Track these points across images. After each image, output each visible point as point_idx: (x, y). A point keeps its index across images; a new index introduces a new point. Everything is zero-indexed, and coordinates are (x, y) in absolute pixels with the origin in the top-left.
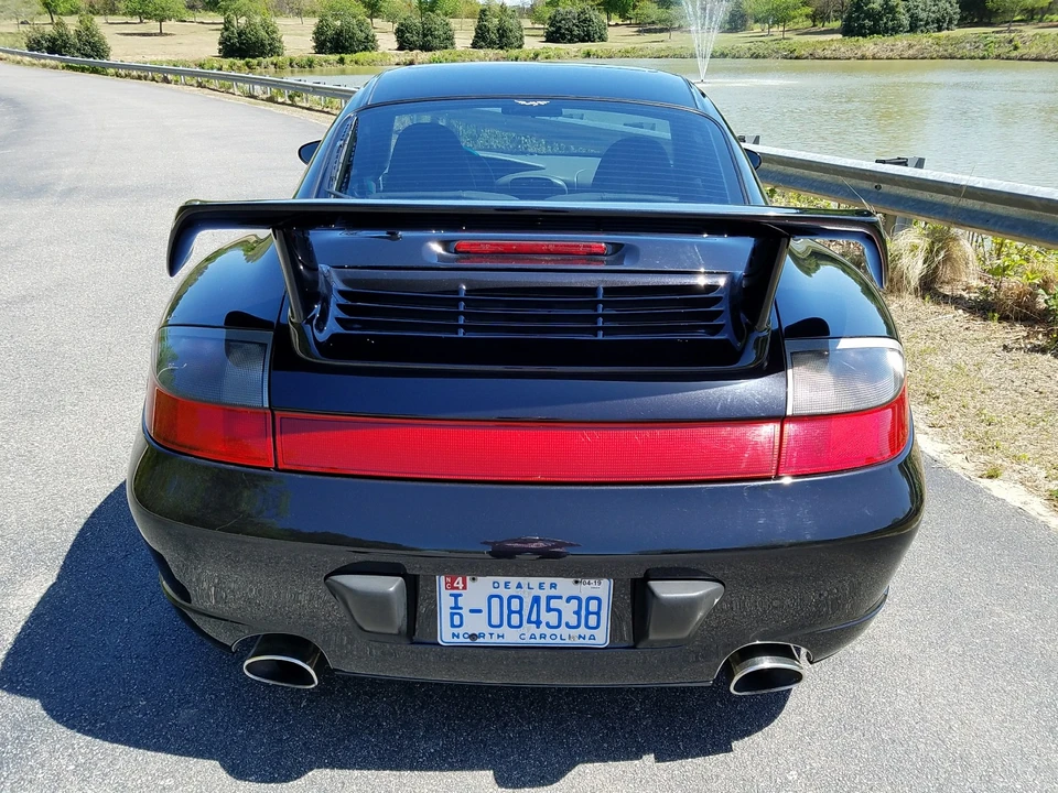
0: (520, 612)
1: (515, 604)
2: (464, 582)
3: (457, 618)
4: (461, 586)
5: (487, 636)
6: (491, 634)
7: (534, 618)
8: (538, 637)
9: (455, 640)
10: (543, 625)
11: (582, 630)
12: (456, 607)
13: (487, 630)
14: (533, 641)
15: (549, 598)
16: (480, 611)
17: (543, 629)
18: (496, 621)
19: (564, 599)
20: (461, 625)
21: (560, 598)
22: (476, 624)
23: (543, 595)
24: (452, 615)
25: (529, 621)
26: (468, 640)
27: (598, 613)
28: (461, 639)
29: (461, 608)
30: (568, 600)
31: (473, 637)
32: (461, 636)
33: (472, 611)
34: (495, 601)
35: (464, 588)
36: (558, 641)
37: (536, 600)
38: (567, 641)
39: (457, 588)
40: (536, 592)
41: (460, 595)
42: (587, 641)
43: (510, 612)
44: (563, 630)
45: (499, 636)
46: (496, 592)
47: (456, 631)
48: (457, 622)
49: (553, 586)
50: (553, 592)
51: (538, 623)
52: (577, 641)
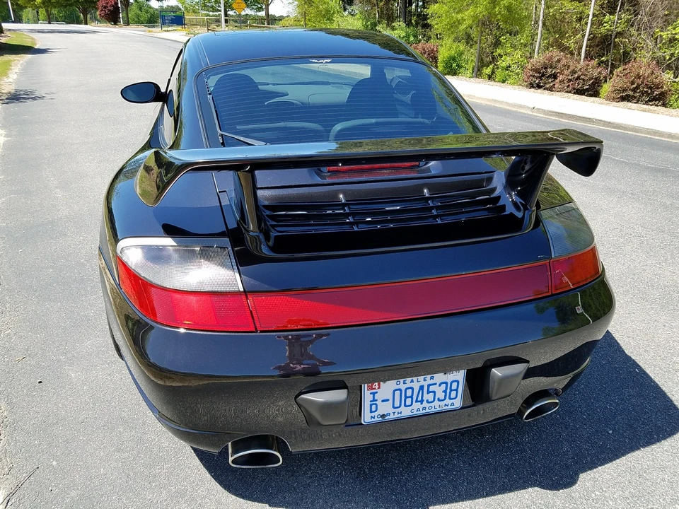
0: (411, 397)
1: (409, 393)
2: (379, 385)
3: (374, 407)
4: (377, 387)
5: (392, 414)
6: (394, 413)
7: (419, 399)
8: (421, 409)
9: (373, 420)
10: (425, 402)
11: (448, 401)
12: (374, 400)
13: (391, 410)
14: (419, 412)
15: (429, 386)
16: (388, 400)
17: (425, 404)
18: (397, 404)
19: (438, 385)
20: (375, 411)
21: (435, 384)
22: (385, 408)
23: (425, 384)
24: (371, 405)
25: (417, 401)
26: (381, 419)
27: (457, 390)
28: (376, 419)
29: (376, 400)
30: (440, 385)
31: (383, 416)
32: (376, 417)
33: (383, 401)
34: (397, 393)
35: (379, 388)
36: (433, 410)
37: (422, 388)
38: (438, 409)
39: (375, 389)
40: (422, 383)
41: (377, 392)
42: (449, 407)
43: (406, 397)
44: (436, 403)
45: (398, 413)
46: (398, 387)
47: (373, 414)
48: (374, 409)
49: (432, 378)
50: (432, 382)
51: (422, 402)
52: (444, 408)
